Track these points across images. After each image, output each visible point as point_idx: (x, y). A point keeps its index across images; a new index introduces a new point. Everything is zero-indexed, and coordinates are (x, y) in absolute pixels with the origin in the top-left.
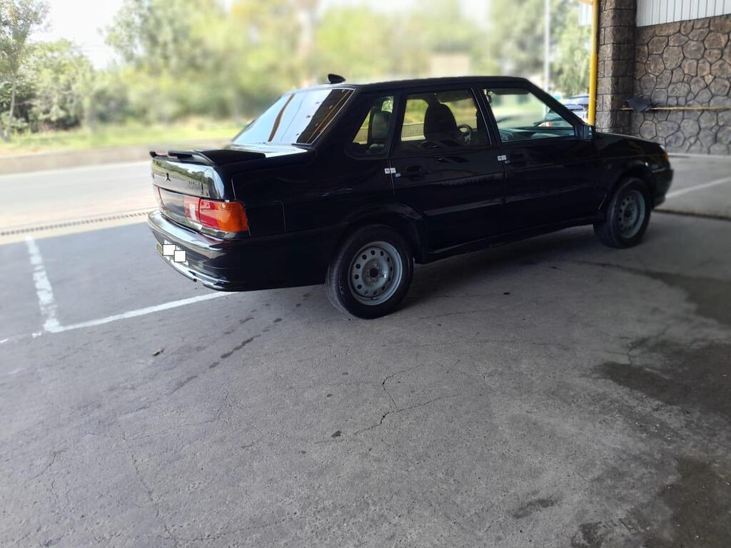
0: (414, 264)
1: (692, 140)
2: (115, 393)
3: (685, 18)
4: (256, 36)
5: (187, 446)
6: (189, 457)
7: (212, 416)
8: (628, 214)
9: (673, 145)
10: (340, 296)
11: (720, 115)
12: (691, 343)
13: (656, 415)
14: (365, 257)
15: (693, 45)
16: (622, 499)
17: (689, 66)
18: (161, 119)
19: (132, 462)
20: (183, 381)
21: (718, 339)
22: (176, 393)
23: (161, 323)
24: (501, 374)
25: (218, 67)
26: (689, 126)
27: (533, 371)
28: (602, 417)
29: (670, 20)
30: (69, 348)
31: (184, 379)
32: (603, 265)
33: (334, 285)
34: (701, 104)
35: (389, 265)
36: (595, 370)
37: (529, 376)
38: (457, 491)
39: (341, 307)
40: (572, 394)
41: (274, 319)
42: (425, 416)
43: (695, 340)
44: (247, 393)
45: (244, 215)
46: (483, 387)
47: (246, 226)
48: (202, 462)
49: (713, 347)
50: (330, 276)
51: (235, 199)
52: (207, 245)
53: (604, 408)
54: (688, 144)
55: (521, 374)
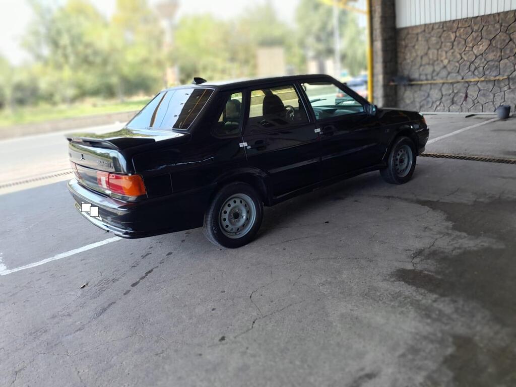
0: (264, 207)
1: (438, 103)
2: (56, 320)
3: (428, 22)
4: (130, 36)
5: (115, 358)
6: (118, 366)
7: (131, 333)
8: (402, 161)
9: (426, 107)
10: (213, 234)
11: (455, 85)
12: (452, 251)
13: (435, 305)
14: (229, 206)
15: (434, 40)
16: (420, 368)
17: (432, 54)
18: (64, 100)
19: (76, 373)
20: (105, 307)
21: (469, 247)
22: (101, 316)
23: (84, 262)
24: (330, 283)
25: (105, 62)
26: (435, 94)
27: (351, 279)
28: (400, 309)
29: (418, 23)
30: (16, 287)
31: (106, 306)
32: (389, 197)
33: (209, 226)
34: (442, 78)
35: (246, 209)
36: (392, 275)
37: (349, 283)
38: (310, 374)
39: (215, 242)
40: (379, 294)
41: (167, 253)
42: (282, 319)
43: (455, 249)
44: (154, 312)
45: (142, 184)
46: (320, 294)
47: (144, 192)
48: (128, 369)
49: (466, 253)
50: (206, 222)
51: (135, 173)
52: (116, 206)
53: (401, 303)
54: (435, 106)
55: (343, 282)
